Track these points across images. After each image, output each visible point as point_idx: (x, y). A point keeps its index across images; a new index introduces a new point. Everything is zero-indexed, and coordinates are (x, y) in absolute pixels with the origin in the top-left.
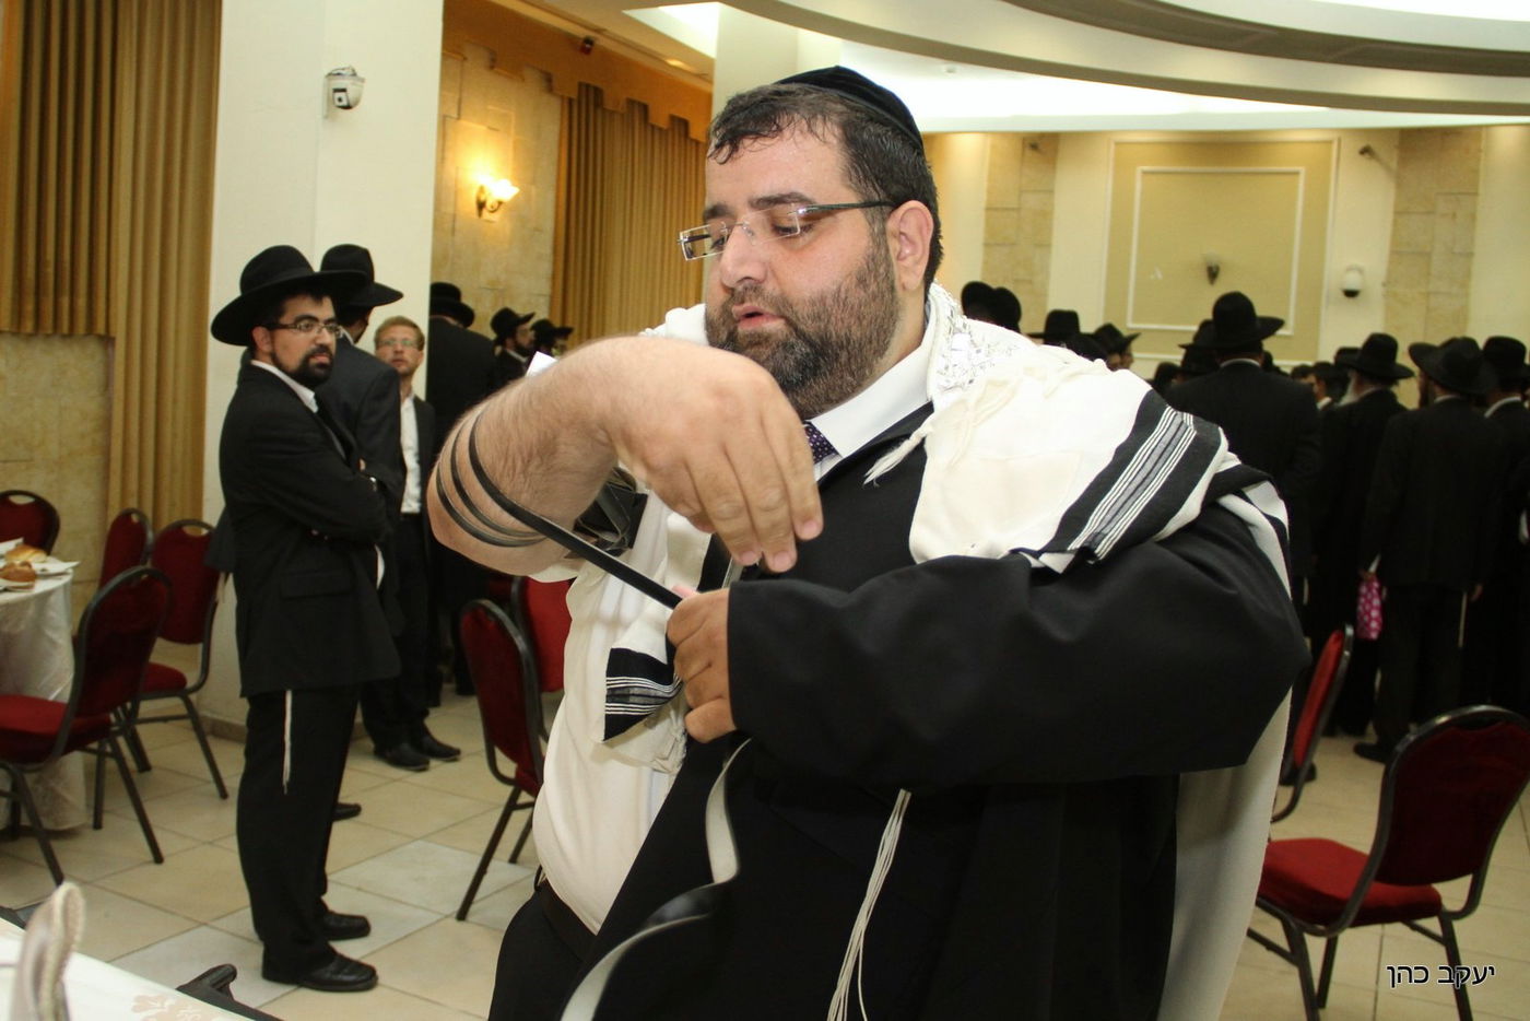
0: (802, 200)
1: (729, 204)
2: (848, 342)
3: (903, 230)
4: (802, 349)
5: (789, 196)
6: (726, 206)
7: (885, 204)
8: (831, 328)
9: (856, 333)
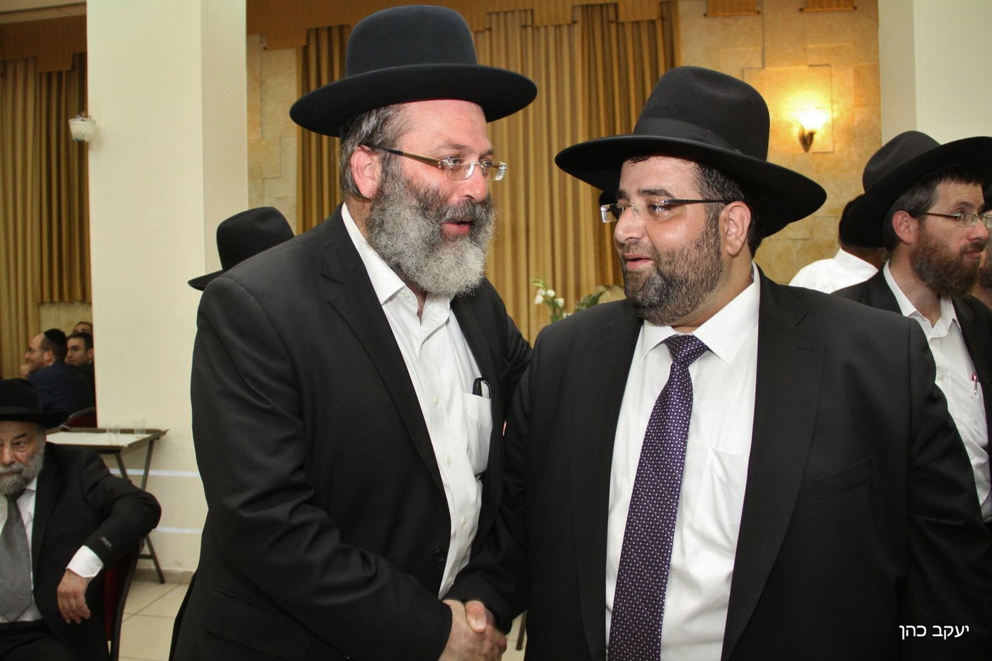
0: (667, 194)
1: (627, 192)
2: (687, 281)
3: (731, 217)
4: (659, 281)
5: (660, 191)
6: (625, 193)
7: (721, 201)
8: (676, 271)
9: (692, 277)
